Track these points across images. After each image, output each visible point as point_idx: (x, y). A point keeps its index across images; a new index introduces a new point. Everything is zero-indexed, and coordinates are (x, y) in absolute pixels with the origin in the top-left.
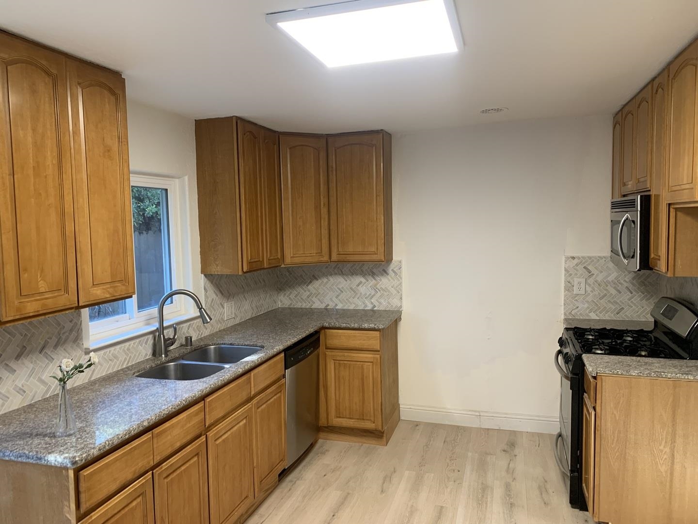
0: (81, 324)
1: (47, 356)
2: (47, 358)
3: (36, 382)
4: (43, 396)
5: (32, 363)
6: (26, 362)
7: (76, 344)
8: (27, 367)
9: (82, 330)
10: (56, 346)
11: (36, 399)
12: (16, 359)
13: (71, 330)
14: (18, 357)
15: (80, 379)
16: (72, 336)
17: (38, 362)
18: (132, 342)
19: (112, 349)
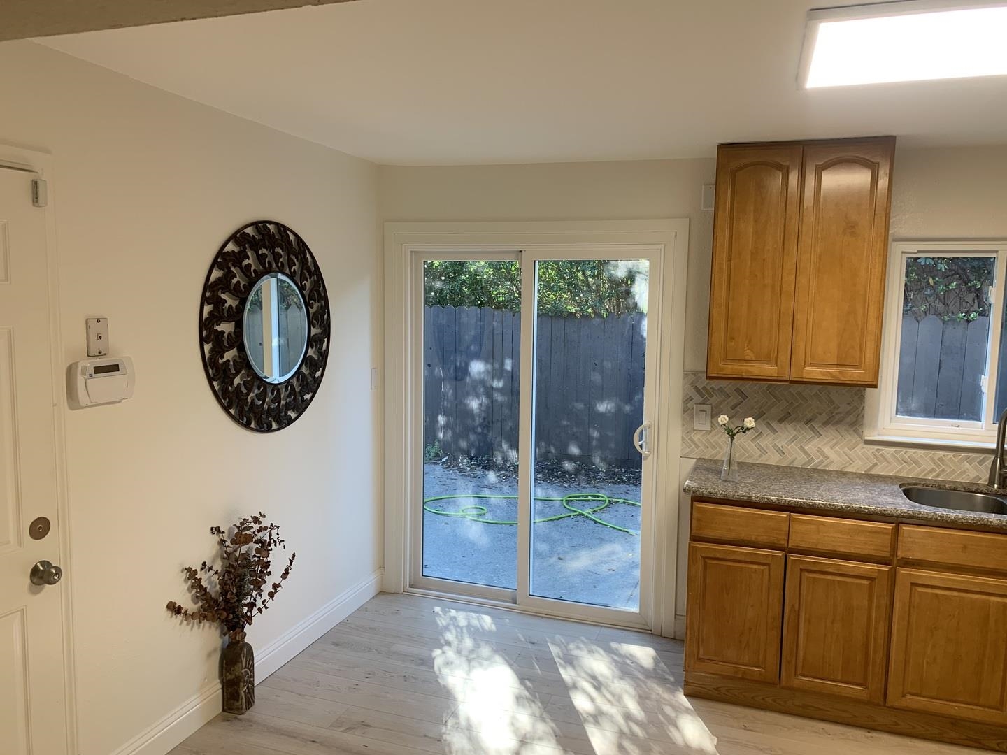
0: (863, 409)
1: (813, 429)
2: (813, 431)
3: (798, 450)
4: (804, 464)
5: (795, 430)
6: (789, 427)
7: (854, 428)
8: (790, 433)
9: (863, 416)
10: (825, 424)
11: (795, 465)
12: (778, 421)
13: (848, 413)
14: (781, 421)
15: (853, 467)
16: (850, 419)
17: (802, 432)
18: (951, 454)
19: (911, 451)
